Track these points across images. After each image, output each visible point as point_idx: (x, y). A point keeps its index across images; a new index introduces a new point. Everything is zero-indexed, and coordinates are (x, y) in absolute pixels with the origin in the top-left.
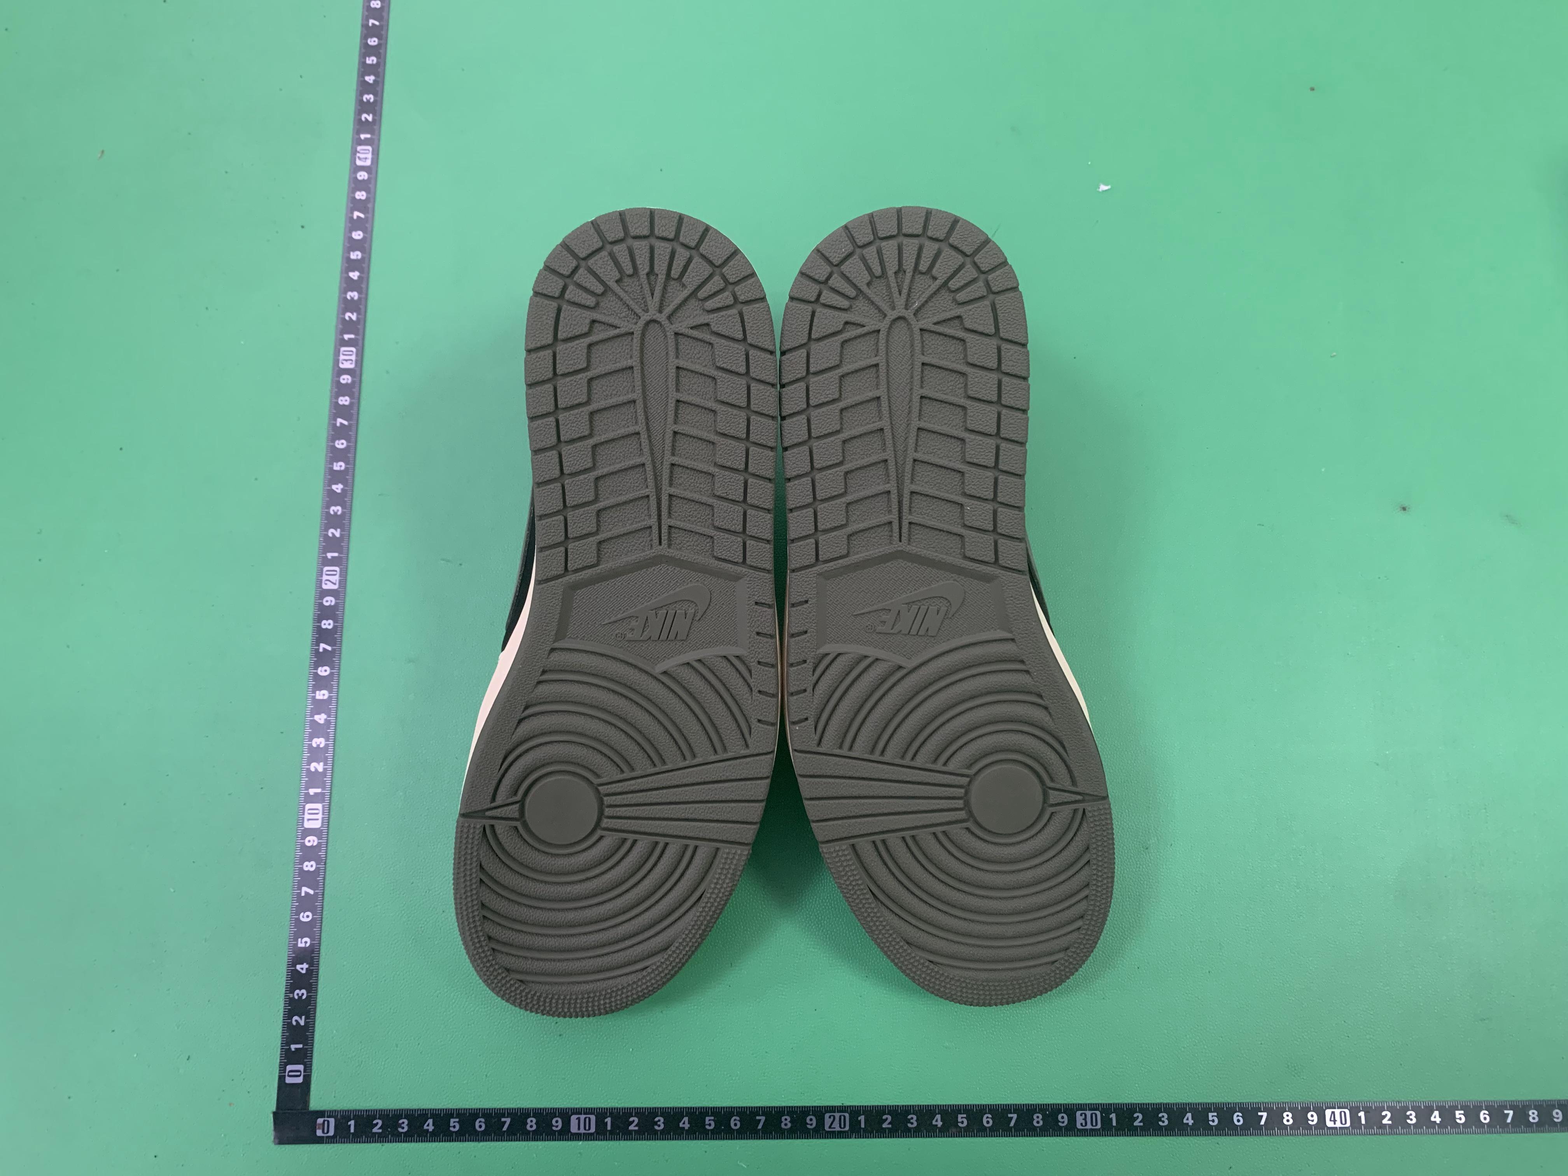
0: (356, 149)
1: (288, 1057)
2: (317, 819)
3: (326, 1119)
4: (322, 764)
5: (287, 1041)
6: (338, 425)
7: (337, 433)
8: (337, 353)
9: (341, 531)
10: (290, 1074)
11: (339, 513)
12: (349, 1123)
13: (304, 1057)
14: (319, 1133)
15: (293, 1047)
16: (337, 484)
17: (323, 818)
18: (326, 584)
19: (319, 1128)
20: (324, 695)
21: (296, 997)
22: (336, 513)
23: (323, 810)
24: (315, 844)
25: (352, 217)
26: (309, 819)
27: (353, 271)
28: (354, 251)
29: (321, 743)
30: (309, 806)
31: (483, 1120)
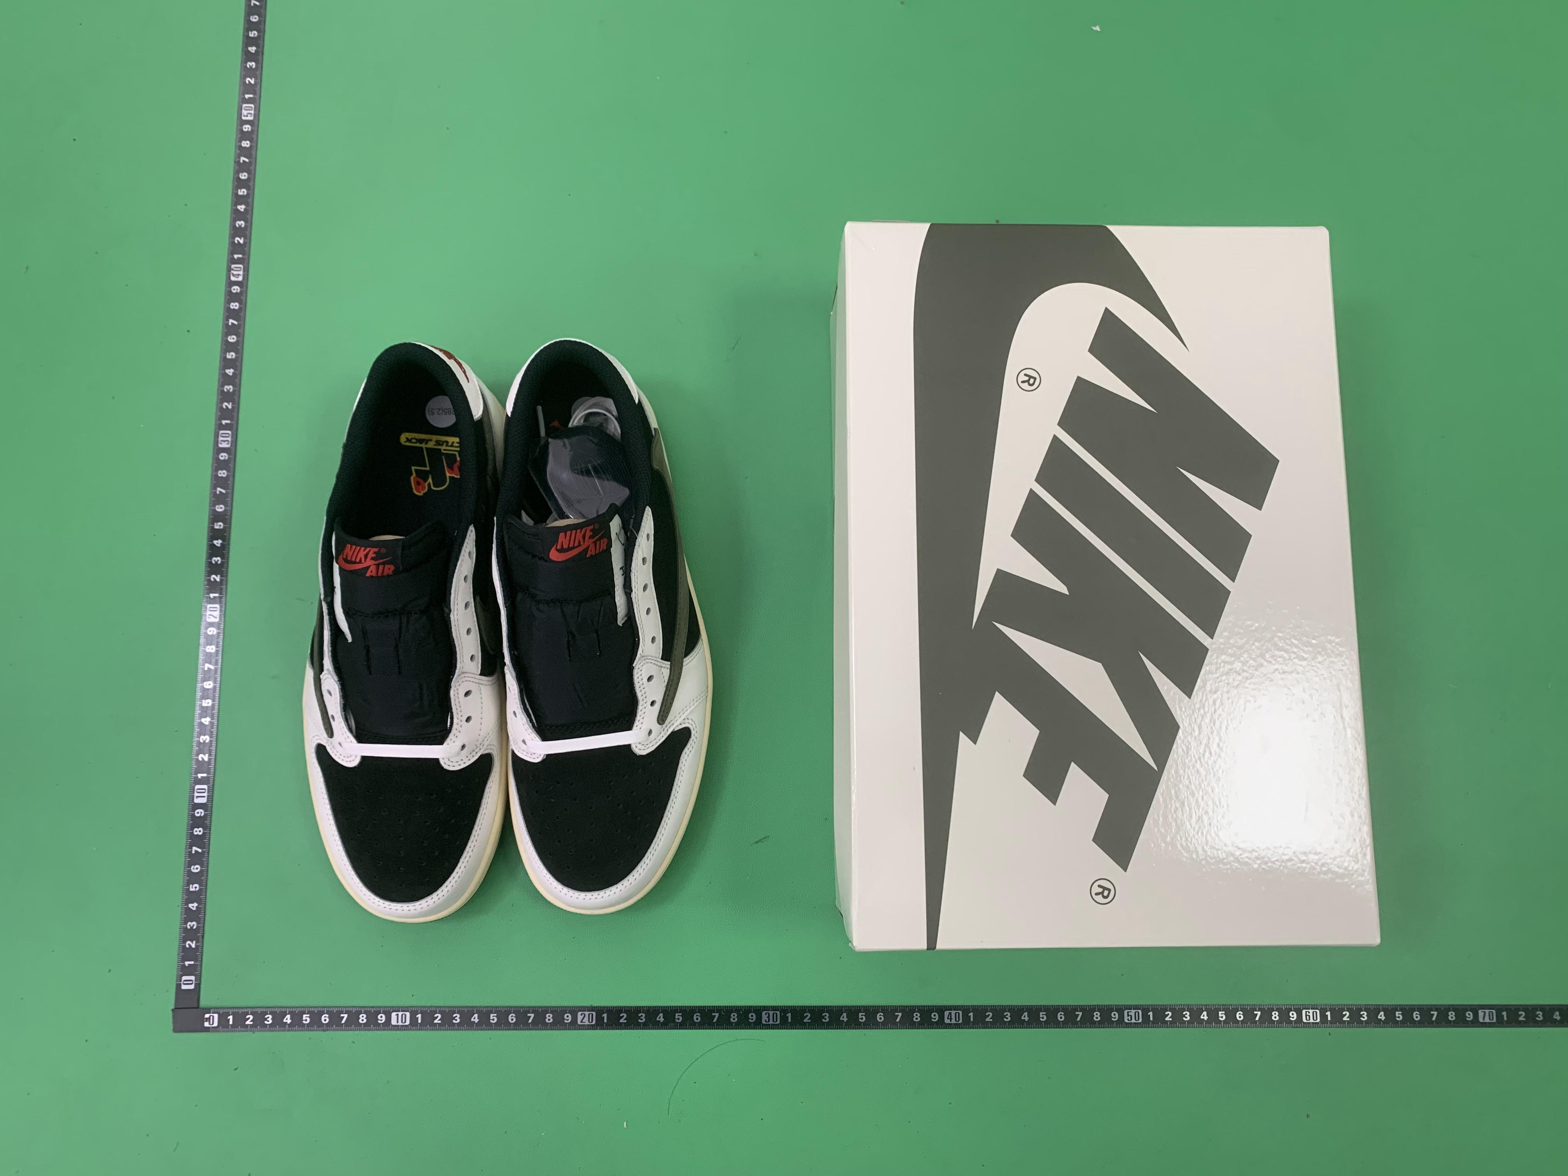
0: (231, 267)
1: (183, 971)
2: (204, 797)
3: (211, 1014)
4: (207, 755)
5: (182, 959)
6: (218, 493)
7: (217, 499)
8: (216, 436)
9: (221, 576)
10: (185, 982)
11: (219, 562)
12: (229, 1017)
13: (195, 970)
14: (206, 1025)
15: (187, 963)
16: (217, 540)
17: (208, 796)
18: (209, 618)
19: (206, 1021)
20: (208, 703)
21: (189, 927)
22: (216, 563)
23: (208, 790)
24: (202, 815)
25: (228, 324)
26: (197, 797)
27: (229, 368)
28: (229, 352)
29: (206, 739)
30: (197, 787)
31: (327, 1016)
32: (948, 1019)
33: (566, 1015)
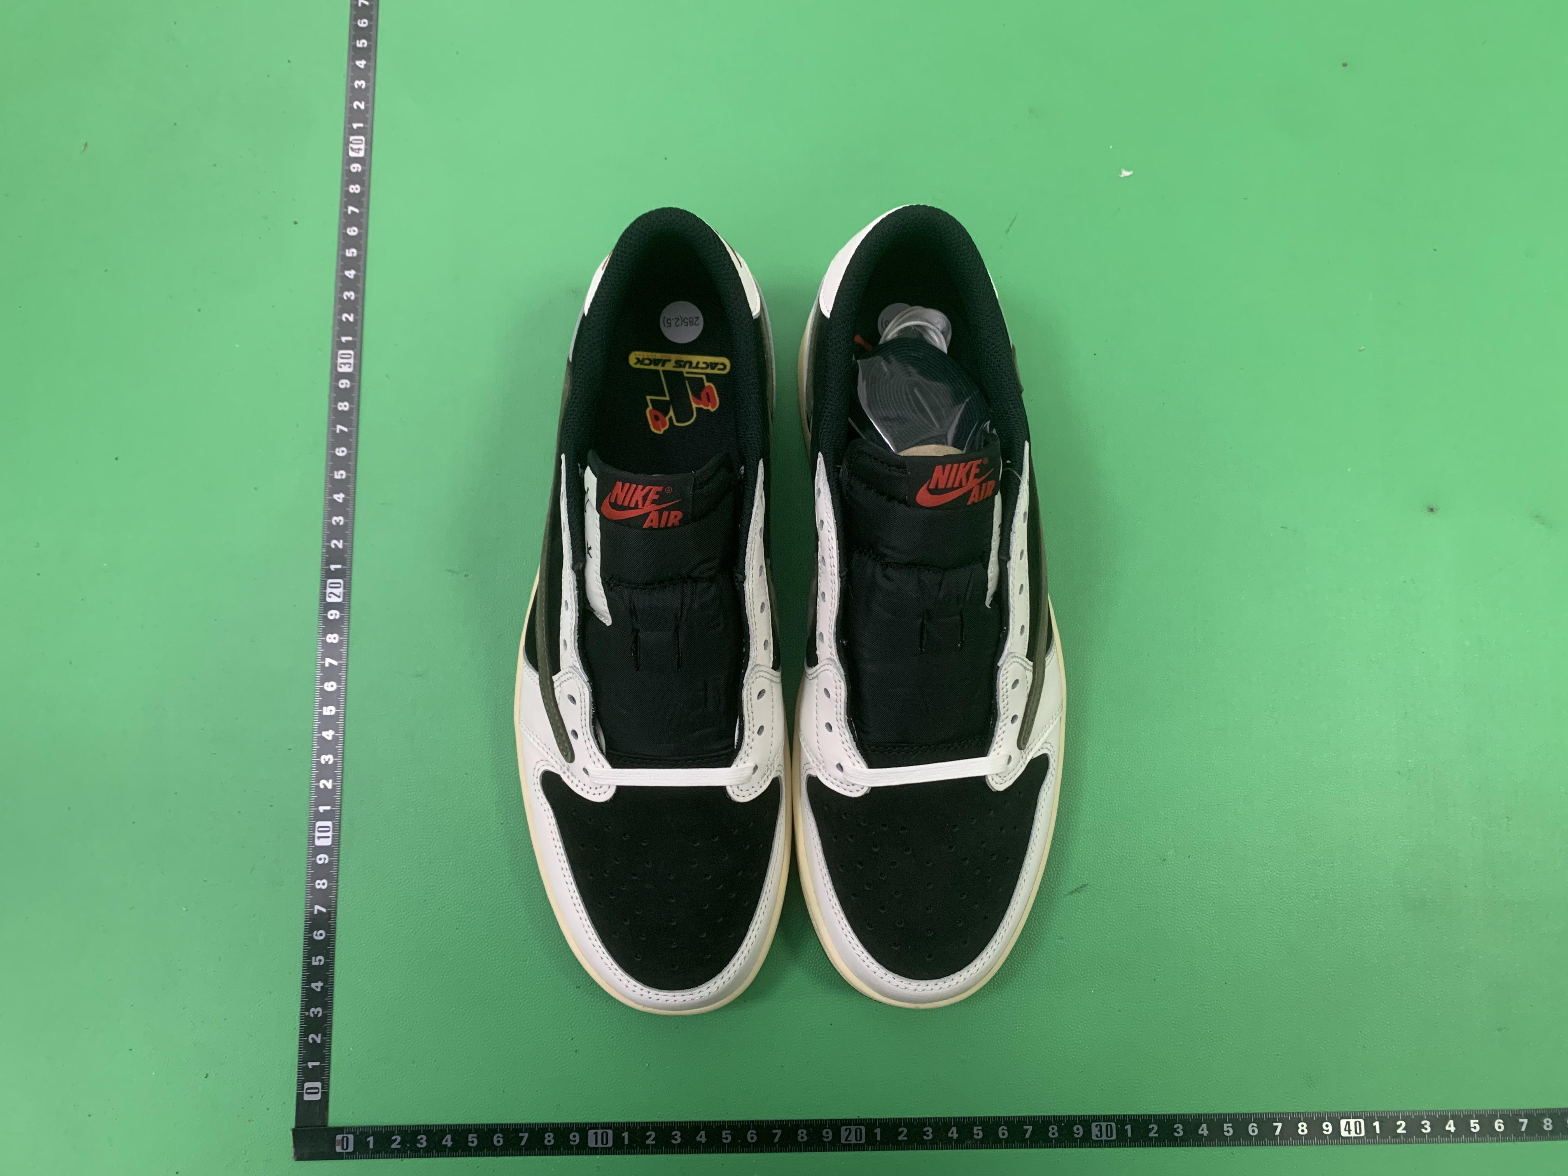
0: (349, 139)
1: (305, 1075)
2: (328, 837)
3: (345, 1135)
4: (331, 781)
5: (304, 1059)
6: (338, 431)
7: (336, 440)
8: (334, 357)
9: (344, 542)
10: (308, 1091)
11: (342, 524)
12: (368, 1139)
13: (321, 1074)
14: (338, 1149)
15: (310, 1065)
16: (338, 493)
17: (333, 836)
18: (330, 597)
19: (338, 1145)
20: (331, 711)
21: (312, 1015)
22: (338, 524)
23: (333, 828)
24: (326, 862)
25: (347, 212)
26: (319, 838)
27: (349, 269)
28: (349, 248)
29: (329, 759)
30: (319, 824)
31: (501, 1135)
32: (1345, 1130)
33: (825, 1131)
